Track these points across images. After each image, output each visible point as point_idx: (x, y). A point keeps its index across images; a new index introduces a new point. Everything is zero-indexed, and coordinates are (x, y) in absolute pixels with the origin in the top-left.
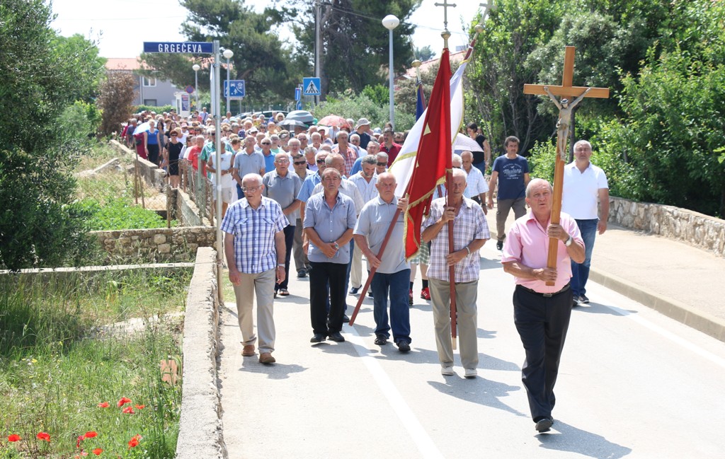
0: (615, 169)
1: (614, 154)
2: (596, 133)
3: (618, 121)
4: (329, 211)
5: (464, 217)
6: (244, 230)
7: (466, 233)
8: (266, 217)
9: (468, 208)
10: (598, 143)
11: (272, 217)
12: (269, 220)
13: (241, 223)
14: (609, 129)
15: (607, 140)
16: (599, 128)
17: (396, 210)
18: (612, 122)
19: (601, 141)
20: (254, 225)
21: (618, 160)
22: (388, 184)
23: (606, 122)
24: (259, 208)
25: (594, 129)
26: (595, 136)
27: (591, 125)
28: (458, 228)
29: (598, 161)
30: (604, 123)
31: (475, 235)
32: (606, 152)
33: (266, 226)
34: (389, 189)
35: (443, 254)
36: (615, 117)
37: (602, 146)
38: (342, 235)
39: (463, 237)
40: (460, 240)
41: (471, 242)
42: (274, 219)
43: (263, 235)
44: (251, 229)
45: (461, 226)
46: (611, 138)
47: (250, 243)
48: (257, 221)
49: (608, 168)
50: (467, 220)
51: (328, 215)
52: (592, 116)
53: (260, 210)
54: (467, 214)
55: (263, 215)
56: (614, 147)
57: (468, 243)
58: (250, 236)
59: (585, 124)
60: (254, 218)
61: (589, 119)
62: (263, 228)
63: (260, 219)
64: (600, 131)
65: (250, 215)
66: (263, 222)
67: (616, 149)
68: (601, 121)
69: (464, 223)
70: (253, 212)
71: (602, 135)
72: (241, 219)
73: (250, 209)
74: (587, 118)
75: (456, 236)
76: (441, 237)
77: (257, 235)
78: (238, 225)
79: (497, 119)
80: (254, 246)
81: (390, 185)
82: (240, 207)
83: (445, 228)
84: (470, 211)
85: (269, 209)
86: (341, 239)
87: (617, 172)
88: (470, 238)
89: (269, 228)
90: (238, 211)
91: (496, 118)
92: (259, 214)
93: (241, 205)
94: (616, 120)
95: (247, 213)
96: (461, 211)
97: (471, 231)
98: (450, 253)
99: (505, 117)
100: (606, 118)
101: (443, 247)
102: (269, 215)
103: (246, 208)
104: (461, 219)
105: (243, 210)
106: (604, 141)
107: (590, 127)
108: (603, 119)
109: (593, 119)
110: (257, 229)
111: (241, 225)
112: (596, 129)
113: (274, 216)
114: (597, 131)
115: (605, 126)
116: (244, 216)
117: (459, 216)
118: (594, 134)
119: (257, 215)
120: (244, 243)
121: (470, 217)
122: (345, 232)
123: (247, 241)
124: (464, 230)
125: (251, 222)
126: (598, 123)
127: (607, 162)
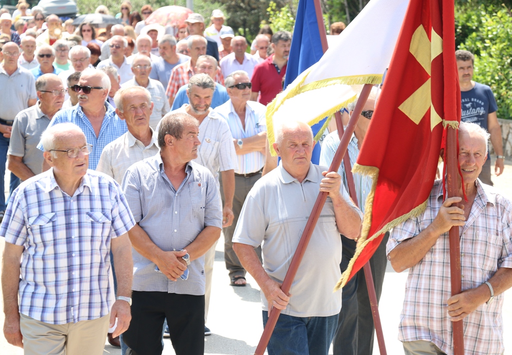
0: (503, 80)
1: (502, 59)
2: (477, 30)
3: (507, 13)
4: (171, 193)
5: (481, 222)
6: (49, 236)
7: (485, 257)
8: (92, 209)
9: (489, 204)
10: (479, 44)
11: (103, 209)
12: (98, 215)
13: (41, 222)
14: (494, 24)
15: (492, 40)
16: (480, 22)
17: (317, 194)
18: (499, 14)
19: (483, 40)
20: (68, 226)
21: (508, 68)
22: (300, 143)
23: (491, 14)
24: (77, 193)
25: (473, 25)
26: (474, 34)
27: (469, 19)
28: (469, 246)
29: (480, 69)
30: (487, 16)
31: (500, 260)
32: (491, 56)
33: (93, 227)
34: (302, 154)
35: (436, 299)
36: (503, 7)
37: (485, 48)
38: (195, 239)
39: (478, 262)
40: (473, 269)
41: (492, 274)
42: (108, 212)
43: (87, 246)
44: (62, 234)
45: (474, 242)
46: (497, 37)
47: (63, 263)
48: (74, 219)
49: (493, 78)
50: (487, 229)
51: (169, 202)
52: (471, 6)
53: (78, 196)
54: (486, 216)
55: (85, 205)
56: (503, 49)
57: (487, 276)
58: (62, 248)
59: (461, 17)
60: (68, 213)
61: (466, 10)
62: (87, 232)
63: (79, 213)
64: (482, 27)
65: (60, 207)
66: (86, 219)
67: (504, 53)
68: (483, 13)
69: (481, 235)
70: (65, 201)
71: (485, 33)
72: (40, 215)
73: (58, 194)
74: (463, 8)
75: (465, 262)
76: (432, 263)
77: (76, 247)
78: (36, 227)
79: (337, 10)
80: (70, 268)
81: (303, 144)
82: (38, 191)
83: (441, 244)
84: (492, 211)
85: (96, 192)
86: (193, 246)
87: (506, 85)
88: (491, 265)
89: (98, 232)
90: (33, 199)
91: (337, 8)
92: (78, 204)
93: (40, 186)
94: (505, 11)
95: (52, 202)
96: (475, 210)
97: (494, 253)
98: (453, 294)
99: (349, 7)
100: (490, 9)
101: (437, 284)
102: (97, 204)
103: (51, 193)
104: (474, 227)
105: (45, 197)
106: (487, 41)
107: (467, 21)
108: (486, 10)
109: (472, 10)
110: (75, 233)
111: (41, 228)
112: (476, 24)
113: (108, 206)
114: (477, 28)
115: (490, 20)
116: (47, 208)
117: (470, 220)
118: (473, 31)
119: (74, 205)
120: (50, 264)
121: (492, 223)
122: (200, 233)
123: (56, 258)
124: (479, 248)
125: (61, 220)
126: (479, 16)
127: (491, 70)
